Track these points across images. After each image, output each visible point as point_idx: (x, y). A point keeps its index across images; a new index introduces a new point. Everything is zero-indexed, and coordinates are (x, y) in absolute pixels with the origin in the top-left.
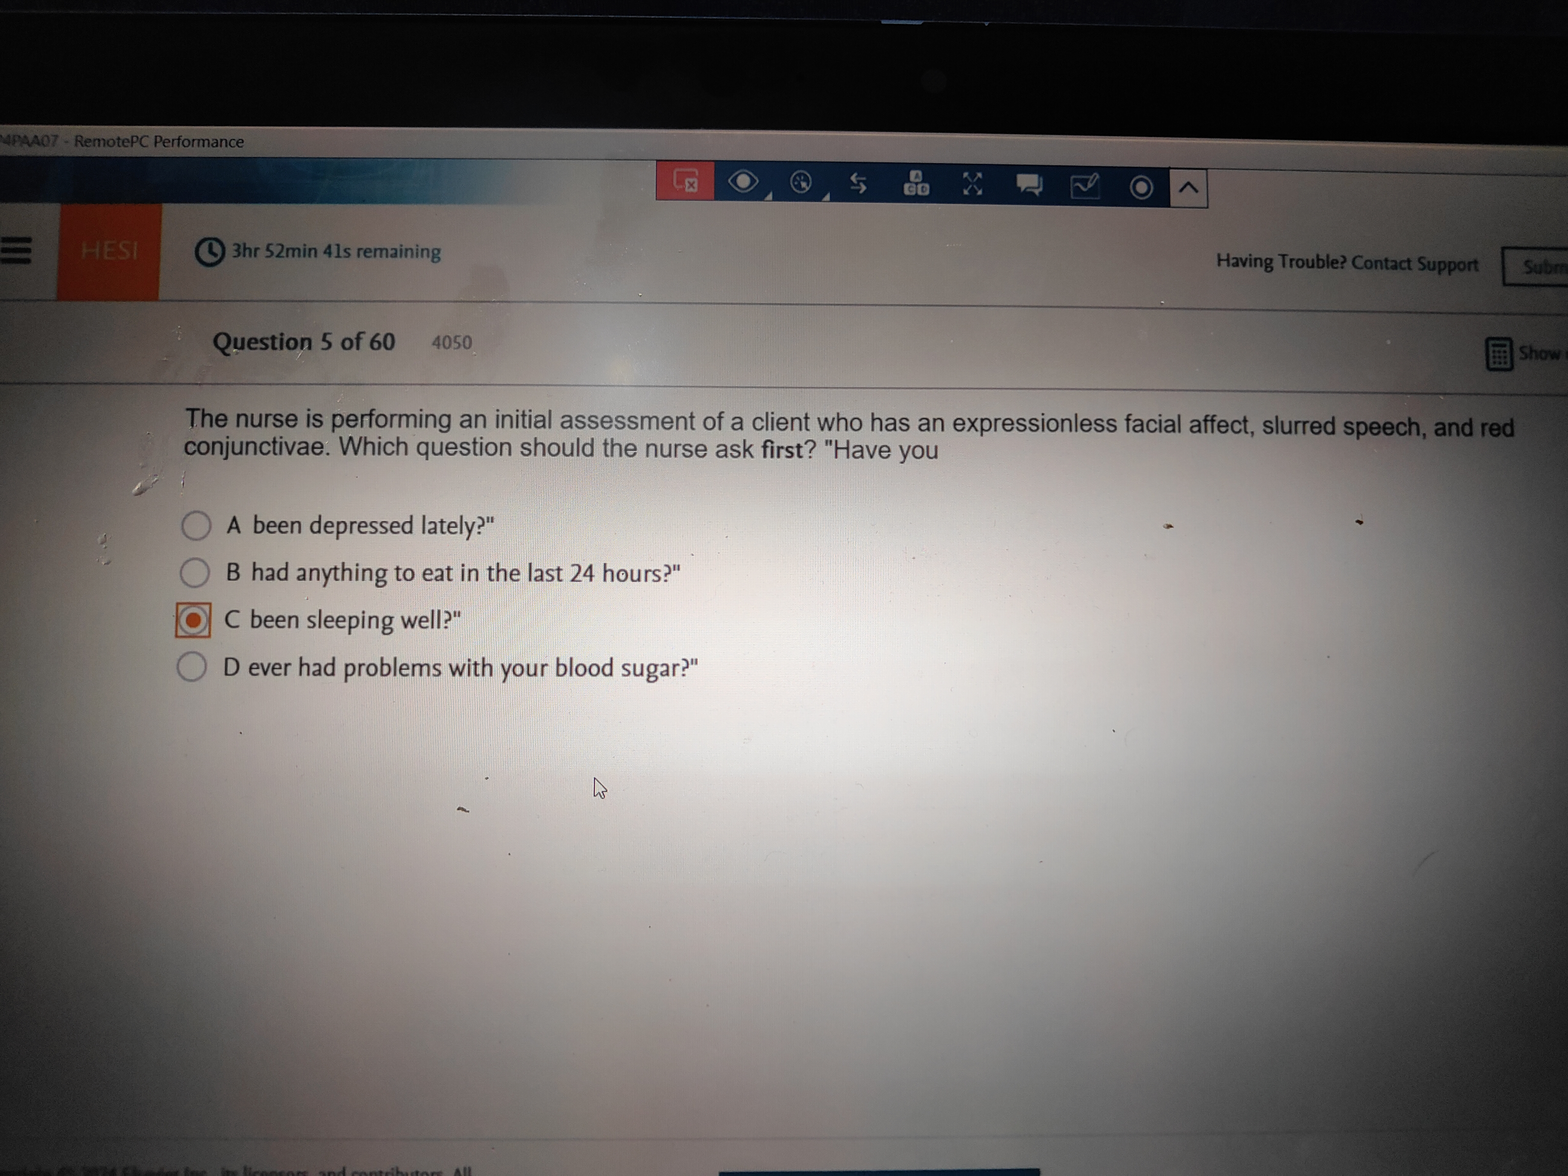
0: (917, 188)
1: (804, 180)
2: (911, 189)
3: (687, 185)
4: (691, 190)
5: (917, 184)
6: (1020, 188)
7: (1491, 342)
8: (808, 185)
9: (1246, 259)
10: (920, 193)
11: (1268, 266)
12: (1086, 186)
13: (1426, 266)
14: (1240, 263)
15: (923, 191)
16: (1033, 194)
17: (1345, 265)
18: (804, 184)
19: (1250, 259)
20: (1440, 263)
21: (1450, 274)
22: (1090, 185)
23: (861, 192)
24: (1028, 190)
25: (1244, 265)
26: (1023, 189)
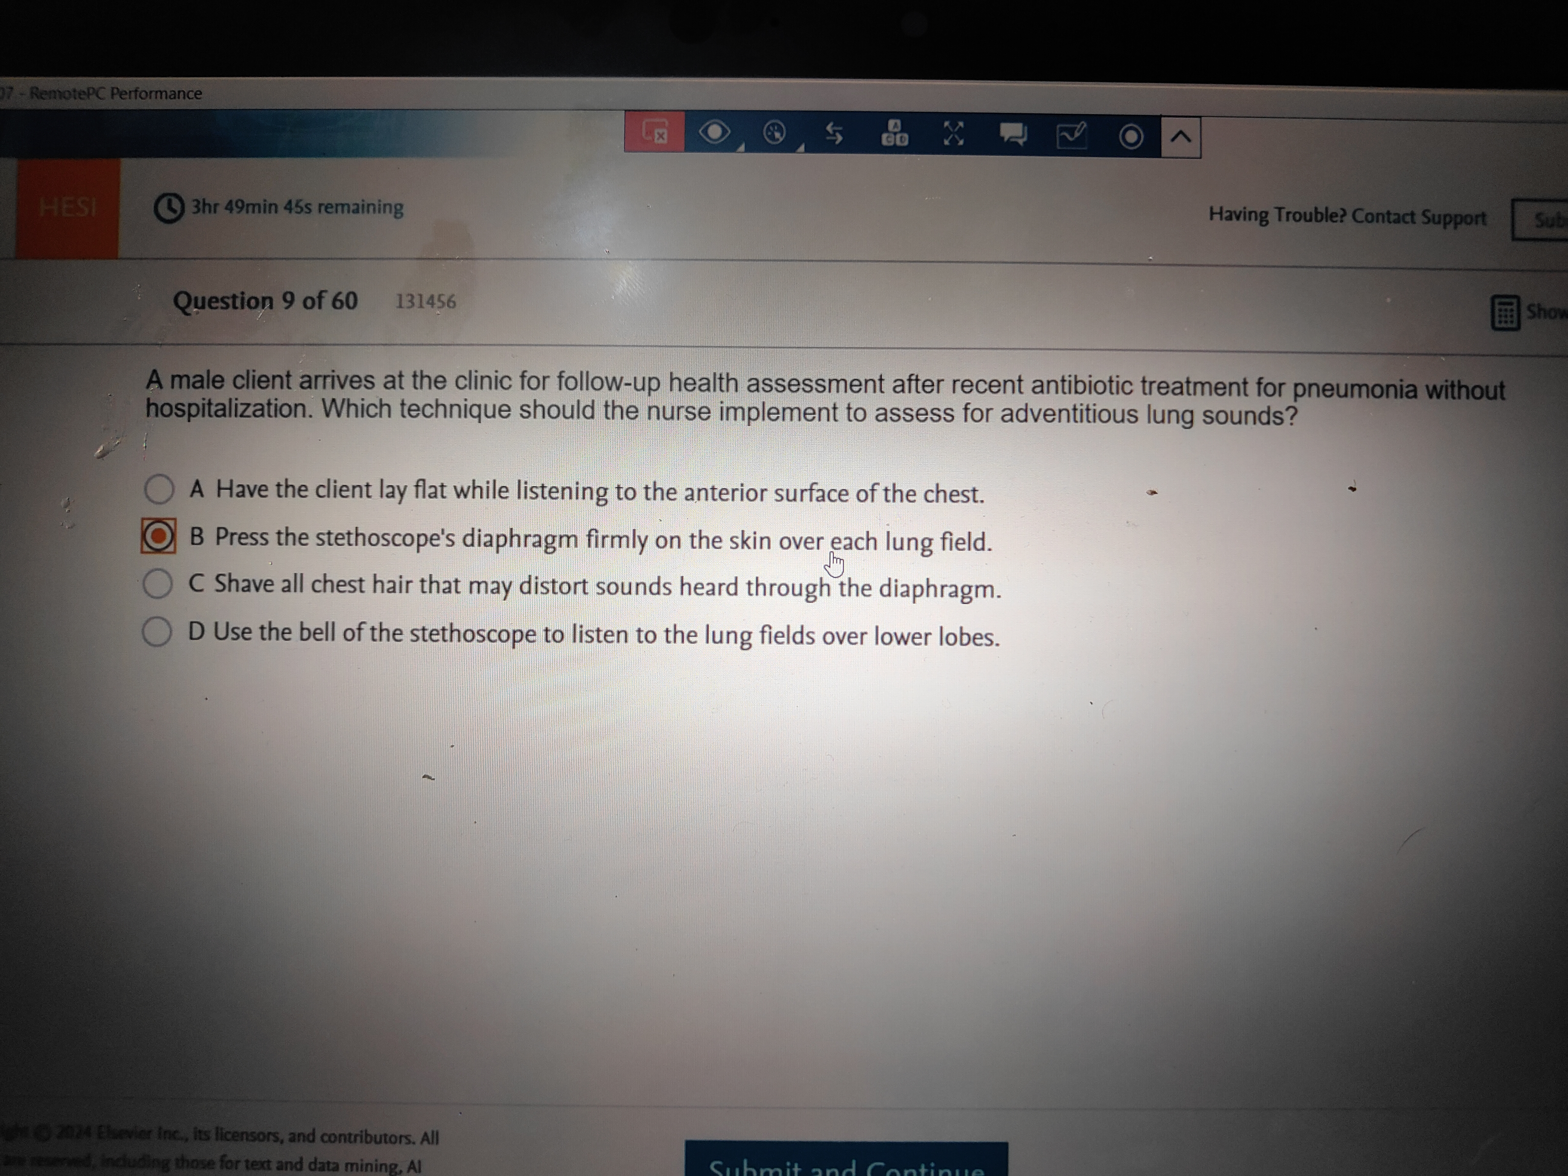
0: (895, 139)
1: (777, 131)
2: (889, 139)
3: (657, 136)
4: (661, 141)
5: (895, 134)
6: (1003, 138)
7: (1497, 301)
8: (782, 135)
9: (1241, 212)
10: (898, 143)
11: (1263, 219)
12: (1072, 135)
13: (1430, 220)
14: (1234, 217)
15: (901, 141)
16: (1017, 143)
17: (1344, 218)
18: (777, 135)
19: (1245, 213)
20: (1445, 216)
21: (1455, 228)
22: (1077, 135)
23: (837, 142)
24: (1012, 140)
25: (1238, 218)
26: (1006, 139)
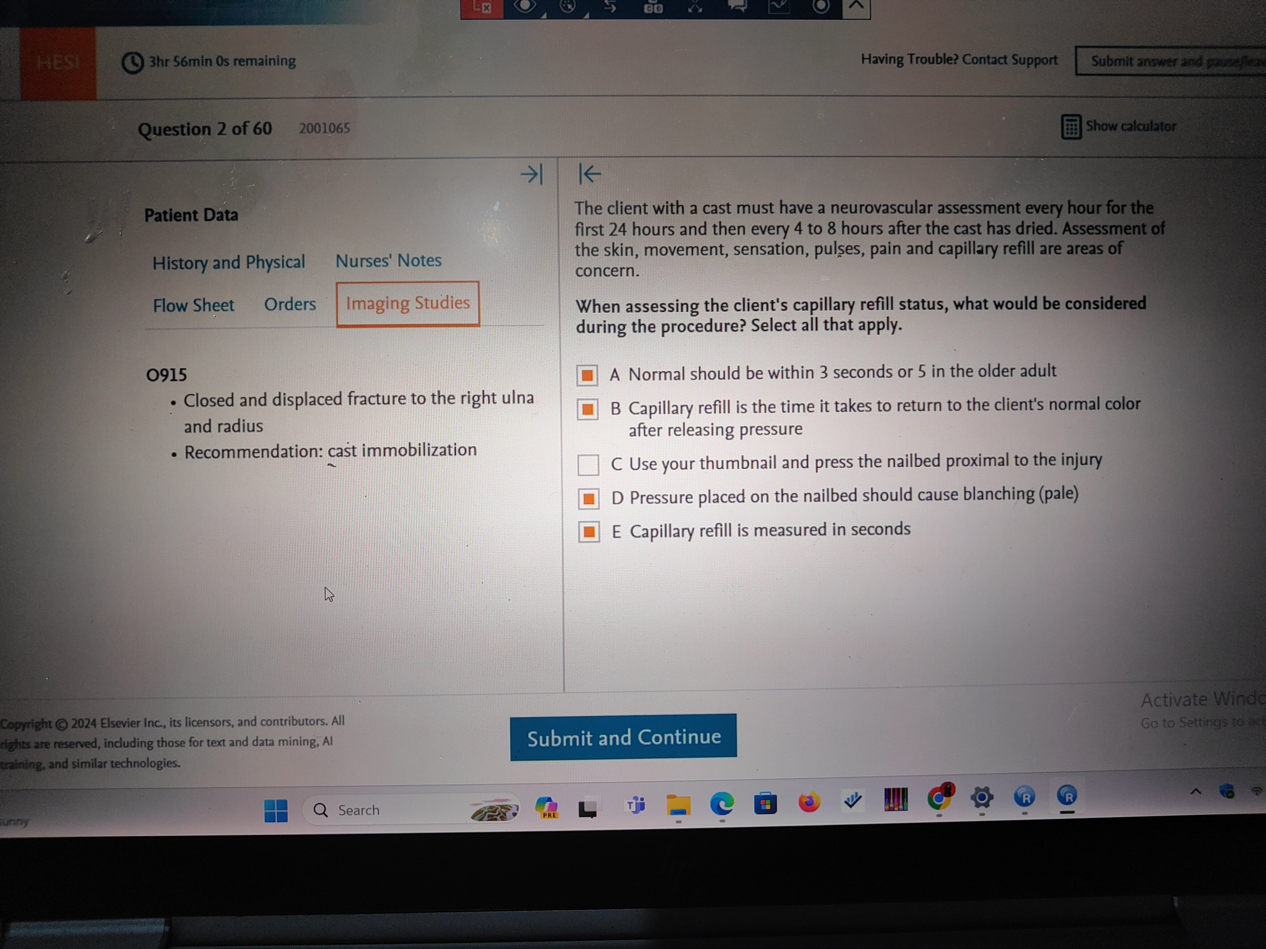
0: (653, 9)
1: (570, 3)
2: (649, 9)
3: (484, 8)
4: (487, 12)
5: (653, 4)
8: (573, 7)
9: (884, 57)
10: (656, 11)
11: (900, 62)
12: (779, 4)
13: (1017, 61)
14: (879, 61)
16: (740, 10)
17: (957, 61)
18: (570, 6)
19: (887, 58)
20: (1028, 59)
21: (1036, 67)
22: (782, 4)
23: (613, 11)
24: (737, 8)
25: (882, 62)
26: (732, 8)
